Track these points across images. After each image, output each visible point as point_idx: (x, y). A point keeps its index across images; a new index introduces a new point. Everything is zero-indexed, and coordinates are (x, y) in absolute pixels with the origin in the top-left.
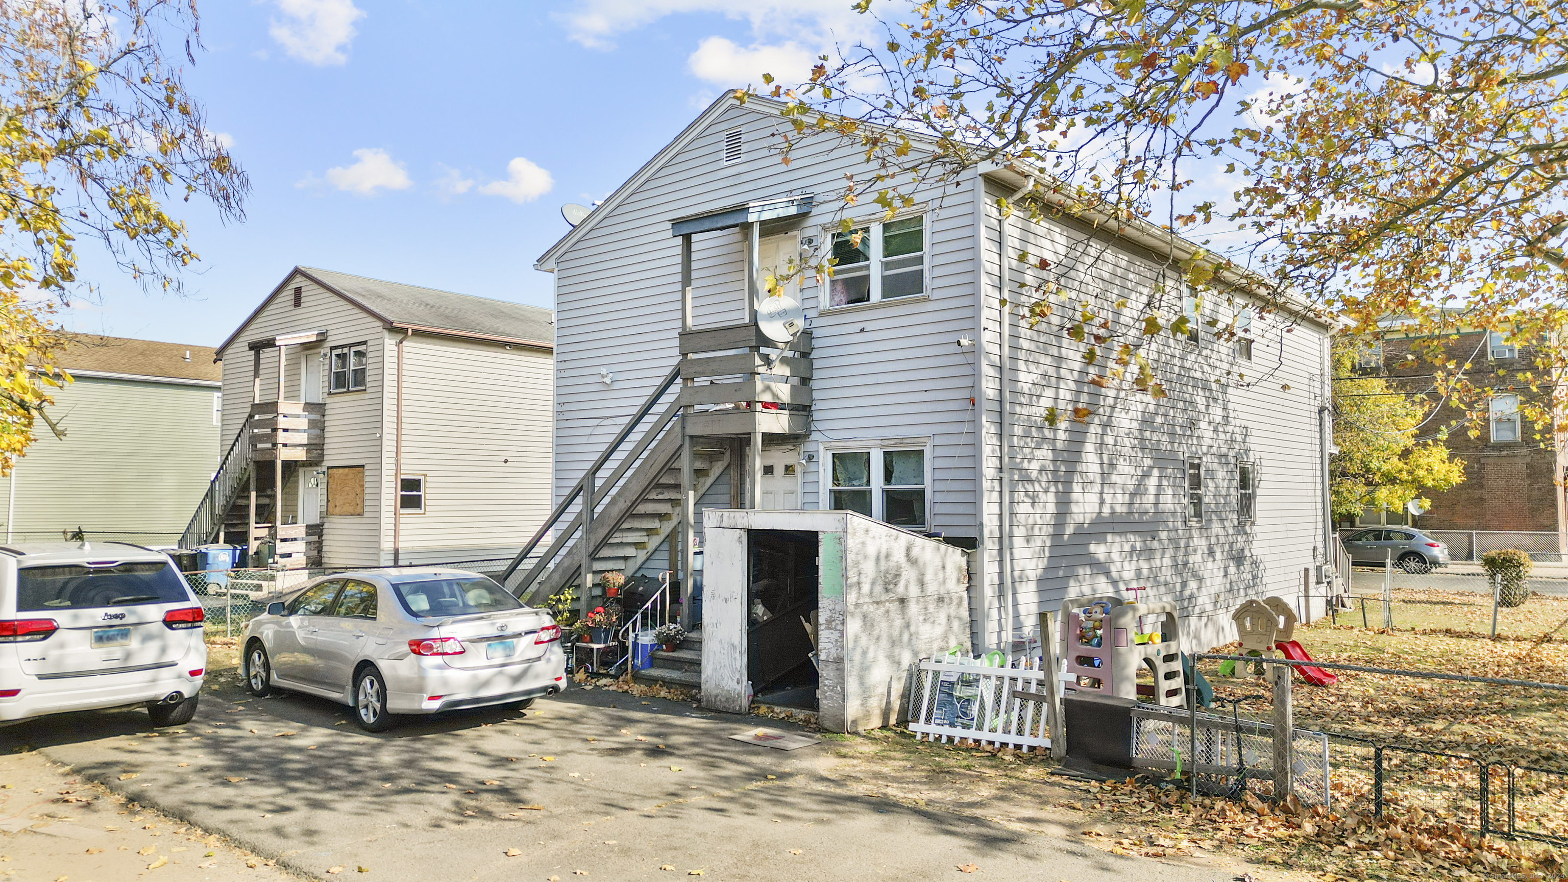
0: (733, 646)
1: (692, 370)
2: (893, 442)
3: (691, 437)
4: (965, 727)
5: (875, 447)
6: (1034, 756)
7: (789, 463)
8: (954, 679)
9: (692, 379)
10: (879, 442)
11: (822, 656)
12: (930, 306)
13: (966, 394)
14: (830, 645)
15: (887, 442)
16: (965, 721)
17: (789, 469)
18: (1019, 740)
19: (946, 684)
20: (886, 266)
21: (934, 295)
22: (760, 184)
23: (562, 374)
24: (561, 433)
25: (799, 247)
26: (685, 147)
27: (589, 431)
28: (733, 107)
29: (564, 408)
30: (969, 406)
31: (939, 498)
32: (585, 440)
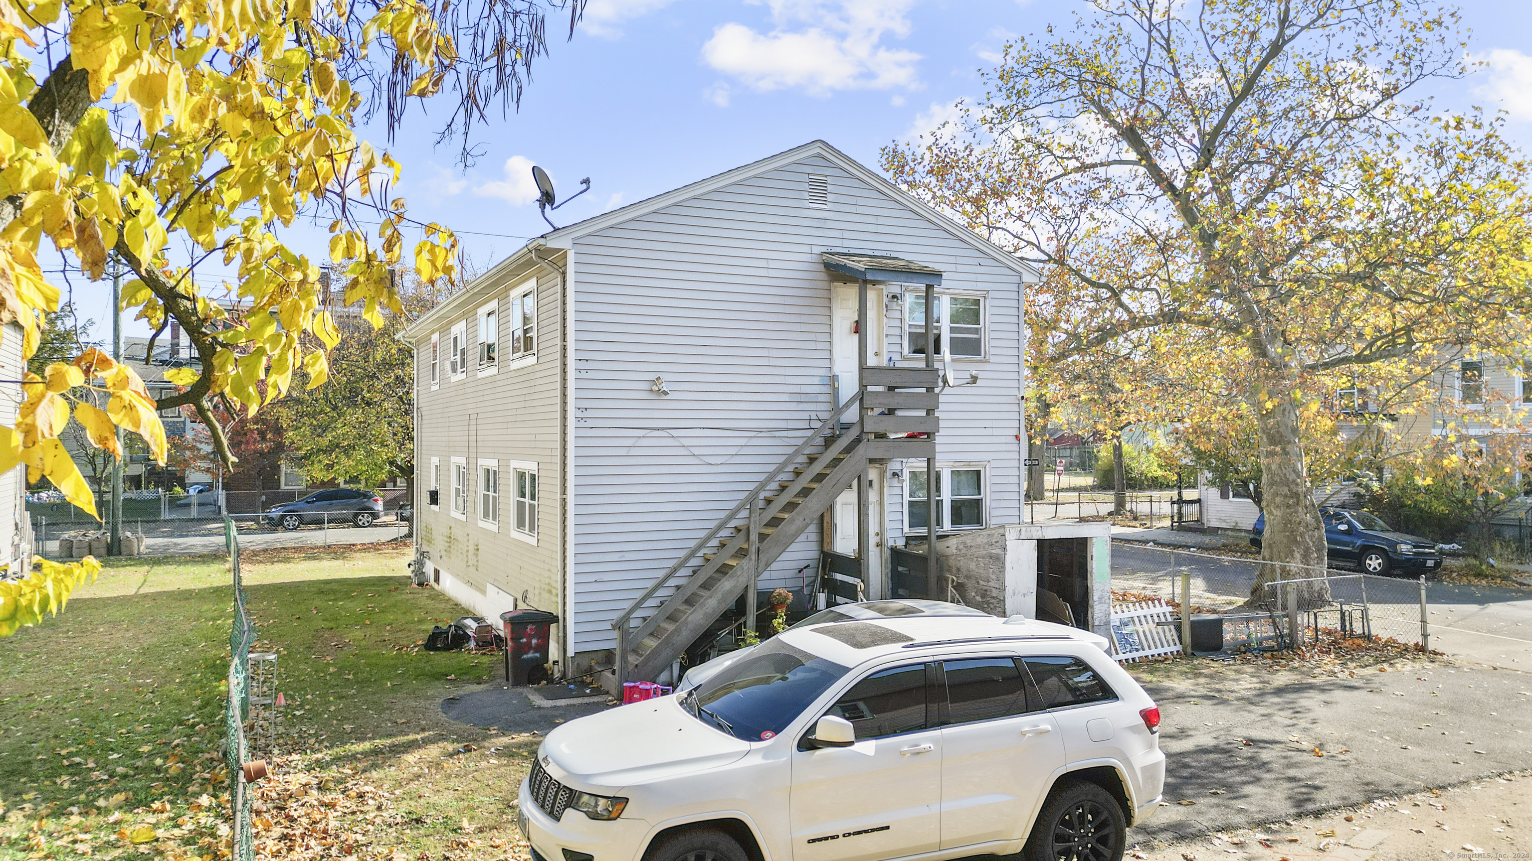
2: (961, 464)
4: (1137, 650)
5: (946, 467)
6: (1179, 656)
8: (1118, 623)
9: (873, 409)
10: (951, 464)
11: (1097, 623)
12: (987, 367)
13: (1014, 432)
14: (1102, 615)
15: (956, 464)
16: (1136, 647)
18: (1171, 649)
19: (1116, 627)
20: (952, 330)
21: (993, 359)
22: (847, 235)
23: (583, 375)
24: (582, 442)
25: (885, 300)
26: (763, 173)
27: (629, 442)
28: (820, 156)
29: (586, 414)
30: (1014, 440)
31: (994, 505)
32: (623, 452)
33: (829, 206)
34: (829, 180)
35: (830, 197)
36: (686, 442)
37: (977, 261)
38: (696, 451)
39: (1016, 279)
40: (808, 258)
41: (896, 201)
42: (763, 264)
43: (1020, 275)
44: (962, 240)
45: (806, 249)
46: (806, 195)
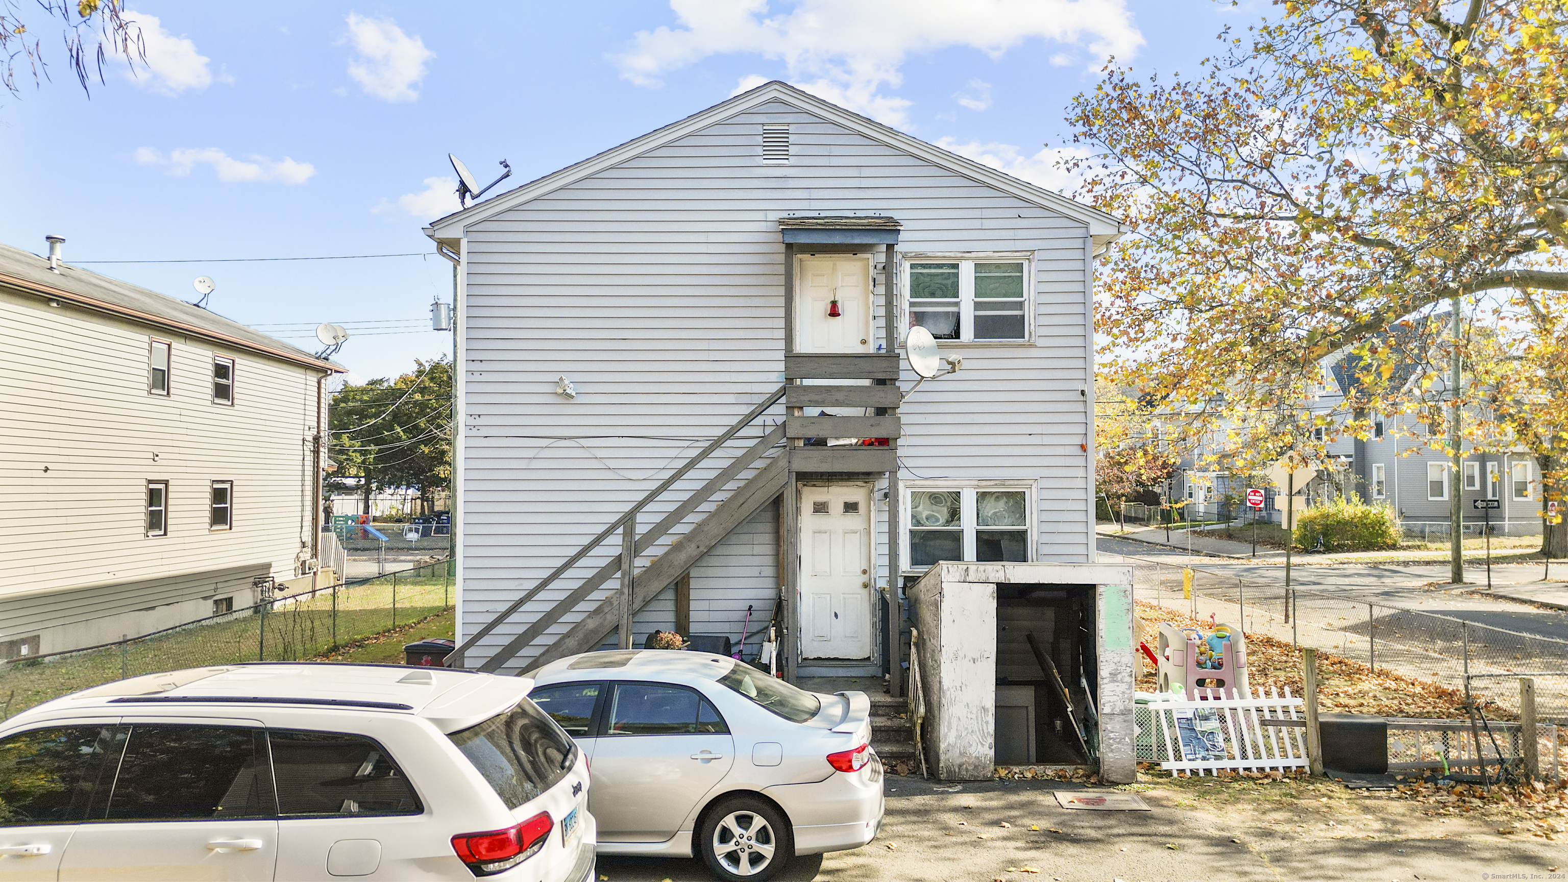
0: (984, 709)
1: (806, 398)
2: (992, 483)
3: (798, 474)
4: (1218, 758)
5: (967, 486)
6: (1298, 774)
7: (851, 499)
8: (1190, 715)
9: (801, 408)
10: (976, 483)
11: (1107, 710)
12: (1033, 352)
13: (1079, 440)
14: (1116, 698)
15: (984, 483)
16: (1217, 753)
17: (851, 507)
18: (1286, 763)
19: (1184, 721)
20: (978, 306)
21: (1040, 342)
22: (815, 194)
23: (477, 377)
24: (473, 453)
25: (872, 271)
26: (700, 130)
27: (531, 453)
28: (776, 100)
29: (479, 421)
30: (1080, 452)
31: (1045, 538)
32: (522, 464)
33: (793, 161)
34: (792, 129)
35: (793, 150)
36: (600, 453)
37: (1015, 213)
38: (612, 464)
39: (1081, 232)
40: (762, 226)
41: (888, 145)
42: (701, 238)
43: (1086, 225)
44: (990, 186)
45: (760, 216)
46: (760, 151)
